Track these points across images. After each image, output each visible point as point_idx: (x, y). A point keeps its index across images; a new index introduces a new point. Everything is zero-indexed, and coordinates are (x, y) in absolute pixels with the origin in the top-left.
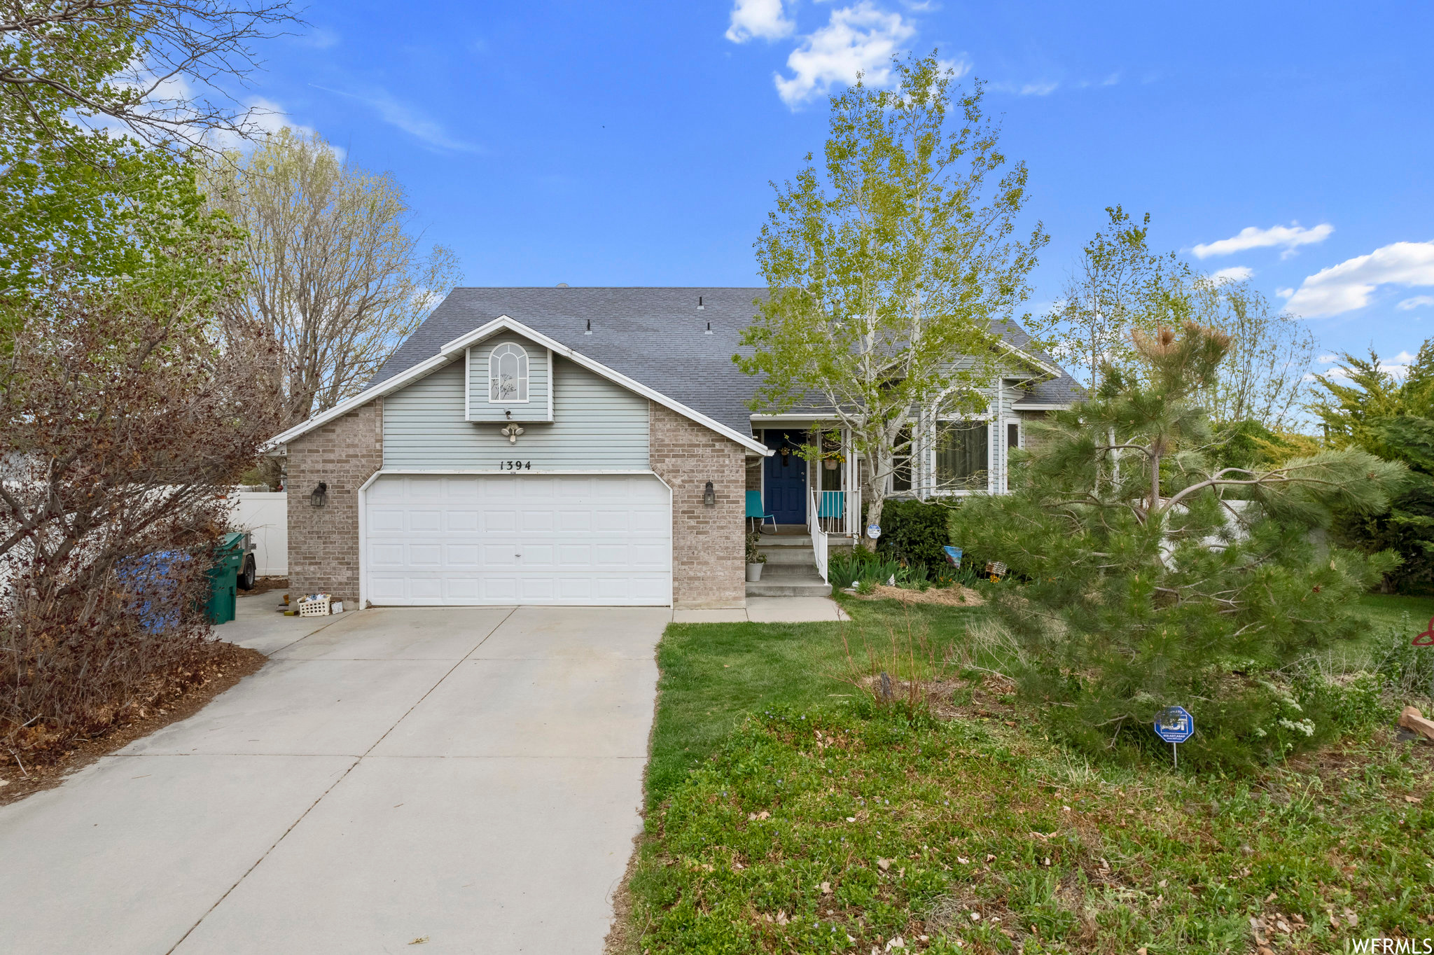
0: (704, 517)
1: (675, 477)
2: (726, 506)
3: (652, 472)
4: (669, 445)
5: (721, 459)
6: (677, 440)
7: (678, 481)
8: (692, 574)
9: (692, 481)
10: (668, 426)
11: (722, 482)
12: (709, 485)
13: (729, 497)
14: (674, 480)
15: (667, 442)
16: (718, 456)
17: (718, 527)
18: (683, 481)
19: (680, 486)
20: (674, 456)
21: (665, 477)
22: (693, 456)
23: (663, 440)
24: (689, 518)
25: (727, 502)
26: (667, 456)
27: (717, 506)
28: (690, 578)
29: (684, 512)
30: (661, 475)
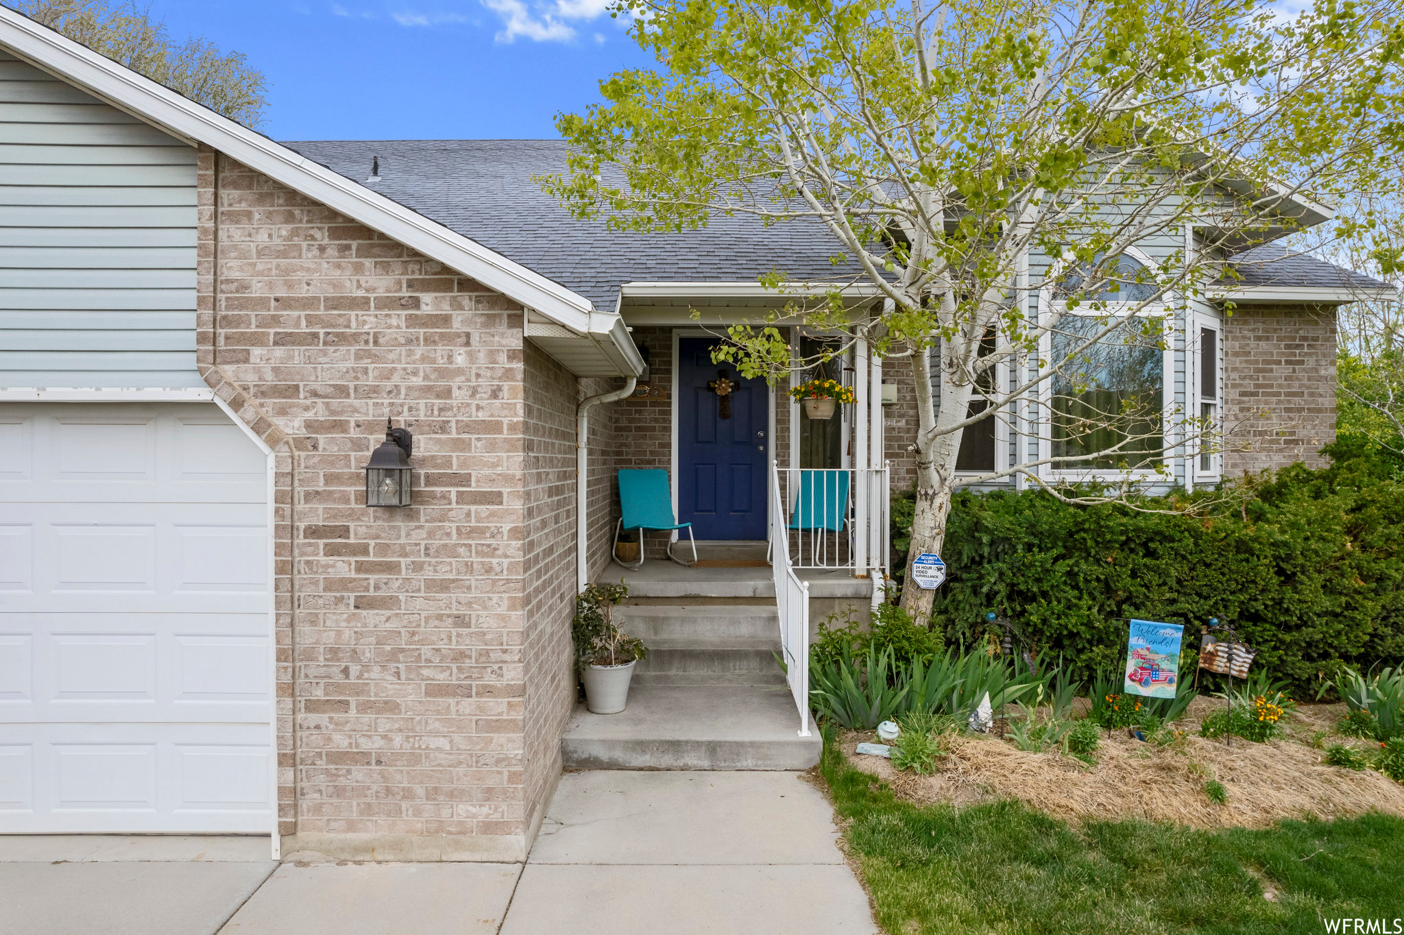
0: (383, 549)
1: (283, 412)
2: (458, 511)
3: (204, 395)
4: (262, 302)
5: (441, 350)
6: (289, 285)
7: (292, 426)
8: (341, 742)
9: (340, 426)
10: (262, 237)
11: (444, 427)
12: (400, 440)
13: (464, 480)
14: (279, 422)
15: (258, 290)
16: (428, 341)
17: (431, 585)
18: (309, 425)
19: (299, 443)
20: (280, 340)
21: (249, 412)
22: (342, 339)
23: (244, 287)
24: (332, 551)
25: (461, 498)
26: (257, 340)
27: (425, 511)
28: (338, 757)
29: (313, 532)
30: (237, 404)
